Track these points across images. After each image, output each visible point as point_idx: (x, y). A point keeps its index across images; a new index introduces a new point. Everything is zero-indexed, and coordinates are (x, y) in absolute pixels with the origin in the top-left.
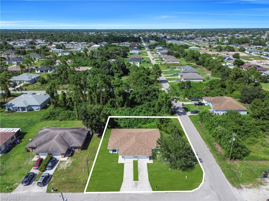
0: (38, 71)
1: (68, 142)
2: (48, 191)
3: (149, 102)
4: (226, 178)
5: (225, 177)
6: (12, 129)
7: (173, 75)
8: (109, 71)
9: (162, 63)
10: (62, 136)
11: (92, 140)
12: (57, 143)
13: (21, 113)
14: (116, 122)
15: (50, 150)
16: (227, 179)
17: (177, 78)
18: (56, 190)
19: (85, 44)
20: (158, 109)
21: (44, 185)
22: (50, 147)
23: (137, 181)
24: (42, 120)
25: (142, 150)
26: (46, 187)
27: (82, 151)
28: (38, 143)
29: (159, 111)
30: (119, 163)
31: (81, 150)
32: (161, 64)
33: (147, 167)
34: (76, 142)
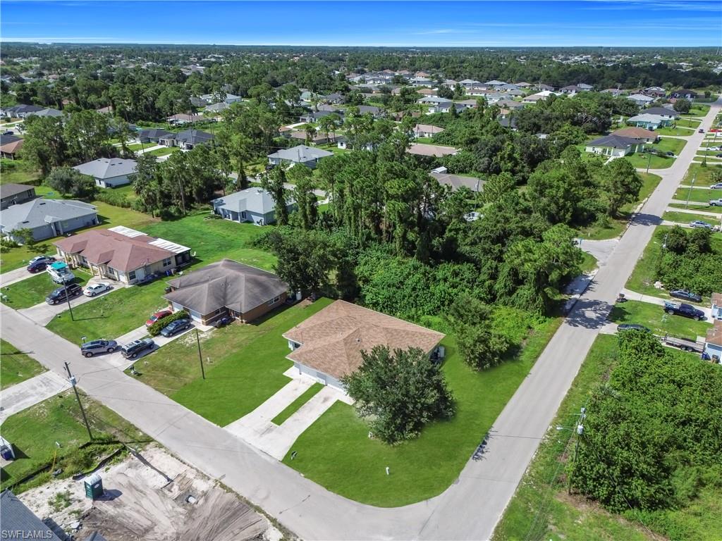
0: (342, 144)
1: (228, 297)
2: (127, 372)
3: (494, 263)
4: (498, 527)
5: (495, 525)
6: (179, 246)
7: (707, 204)
8: (489, 164)
9: (707, 163)
10: (228, 281)
11: (287, 310)
12: (207, 292)
13: (229, 224)
14: (360, 289)
15: (186, 302)
16: (496, 531)
17: (713, 217)
18: (139, 375)
19: (525, 87)
20: (505, 286)
21: (131, 358)
22: (192, 295)
23: (277, 425)
24: (246, 245)
25: (340, 365)
26: (131, 363)
27: (248, 325)
28: (186, 283)
29: (510, 293)
30: (284, 374)
31: (246, 323)
32: (702, 164)
33: (326, 410)
34: (240, 302)
